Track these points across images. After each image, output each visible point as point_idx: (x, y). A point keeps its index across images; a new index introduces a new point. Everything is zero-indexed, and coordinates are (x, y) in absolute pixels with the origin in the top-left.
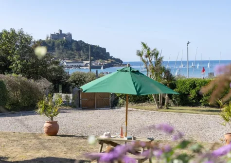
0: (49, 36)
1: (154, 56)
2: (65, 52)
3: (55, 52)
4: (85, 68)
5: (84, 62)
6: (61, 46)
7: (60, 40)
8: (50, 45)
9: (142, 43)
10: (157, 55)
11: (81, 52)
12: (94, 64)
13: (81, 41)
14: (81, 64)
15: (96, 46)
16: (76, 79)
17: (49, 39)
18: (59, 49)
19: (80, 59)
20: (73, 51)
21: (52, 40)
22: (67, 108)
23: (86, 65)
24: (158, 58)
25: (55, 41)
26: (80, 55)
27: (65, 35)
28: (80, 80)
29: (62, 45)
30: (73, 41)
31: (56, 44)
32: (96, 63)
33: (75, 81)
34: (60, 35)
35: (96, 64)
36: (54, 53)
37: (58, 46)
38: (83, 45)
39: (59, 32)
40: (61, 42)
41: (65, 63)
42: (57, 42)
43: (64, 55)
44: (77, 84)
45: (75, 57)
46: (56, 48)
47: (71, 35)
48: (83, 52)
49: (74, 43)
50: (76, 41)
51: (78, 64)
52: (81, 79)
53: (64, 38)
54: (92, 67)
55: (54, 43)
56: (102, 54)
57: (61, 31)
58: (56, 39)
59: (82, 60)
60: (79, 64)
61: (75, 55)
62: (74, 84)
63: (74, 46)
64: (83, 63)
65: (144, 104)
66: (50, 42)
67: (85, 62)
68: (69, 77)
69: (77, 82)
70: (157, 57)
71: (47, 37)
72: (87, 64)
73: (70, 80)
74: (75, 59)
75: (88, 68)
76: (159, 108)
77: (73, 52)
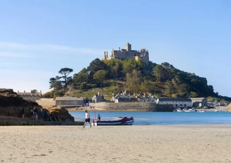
3: (125, 80)
7: (130, 61)
8: (115, 68)
11: (174, 82)
14: (187, 104)
15: (190, 74)
19: (173, 95)
20: (154, 80)
21: (116, 60)
23: (196, 106)
25: (121, 61)
27: (136, 53)
29: (136, 69)
31: (125, 67)
37: (130, 71)
38: (172, 70)
39: (126, 48)
40: (133, 64)
41: (158, 101)
45: (160, 92)
47: (147, 53)
53: (137, 58)
55: (121, 65)
57: (129, 46)
60: (183, 103)
63: (156, 72)
66: (114, 64)
67: (193, 100)
72: (197, 103)
74: (165, 94)
77: (153, 83)
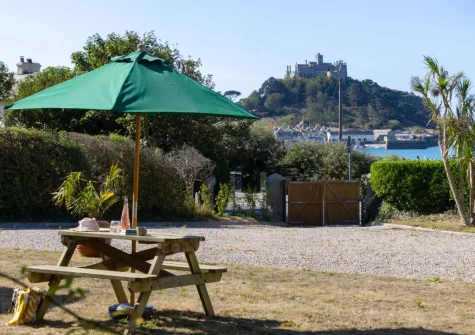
0: (293, 69)
1: (455, 92)
2: (330, 108)
3: (305, 107)
4: (376, 146)
5: (375, 131)
6: (319, 94)
7: (318, 79)
8: (295, 90)
9: (427, 59)
10: (464, 89)
11: (370, 108)
12: (400, 137)
13: (369, 82)
14: (368, 137)
15: (407, 94)
16: (300, 160)
17: (292, 76)
18: (315, 100)
19: (366, 125)
20: (349, 105)
21: (299, 78)
22: (246, 221)
23: (380, 140)
24: (468, 96)
25: (306, 80)
26: (365, 117)
27: (329, 67)
28: (309, 160)
29: (323, 91)
30: (350, 81)
31: (308, 87)
32: (405, 134)
33: (297, 164)
34: (320, 66)
35: (404, 137)
36: (303, 110)
37: (314, 93)
38: (374, 90)
39: (315, 60)
40: (321, 83)
41: (329, 135)
42: (311, 83)
43: (327, 114)
44: (302, 171)
45: (352, 121)
46: (308, 99)
48: (374, 107)
49: (352, 85)
50: (357, 81)
51: (359, 137)
52: (313, 158)
53: (329, 74)
54: (393, 145)
55: (303, 86)
56: (421, 112)
57: (320, 57)
58: (309, 77)
59: (372, 127)
60: (362, 137)
61: (354, 115)
62: (294, 171)
63: (351, 93)
64: (372, 133)
65: (441, 215)
66: (294, 84)
67: (377, 133)
68: (285, 154)
69: (303, 166)
70: (464, 95)
71: (288, 73)
72: (382, 137)
73: (287, 160)
74: (354, 124)
75: (385, 146)
76: (468, 223)
77: (348, 108)
